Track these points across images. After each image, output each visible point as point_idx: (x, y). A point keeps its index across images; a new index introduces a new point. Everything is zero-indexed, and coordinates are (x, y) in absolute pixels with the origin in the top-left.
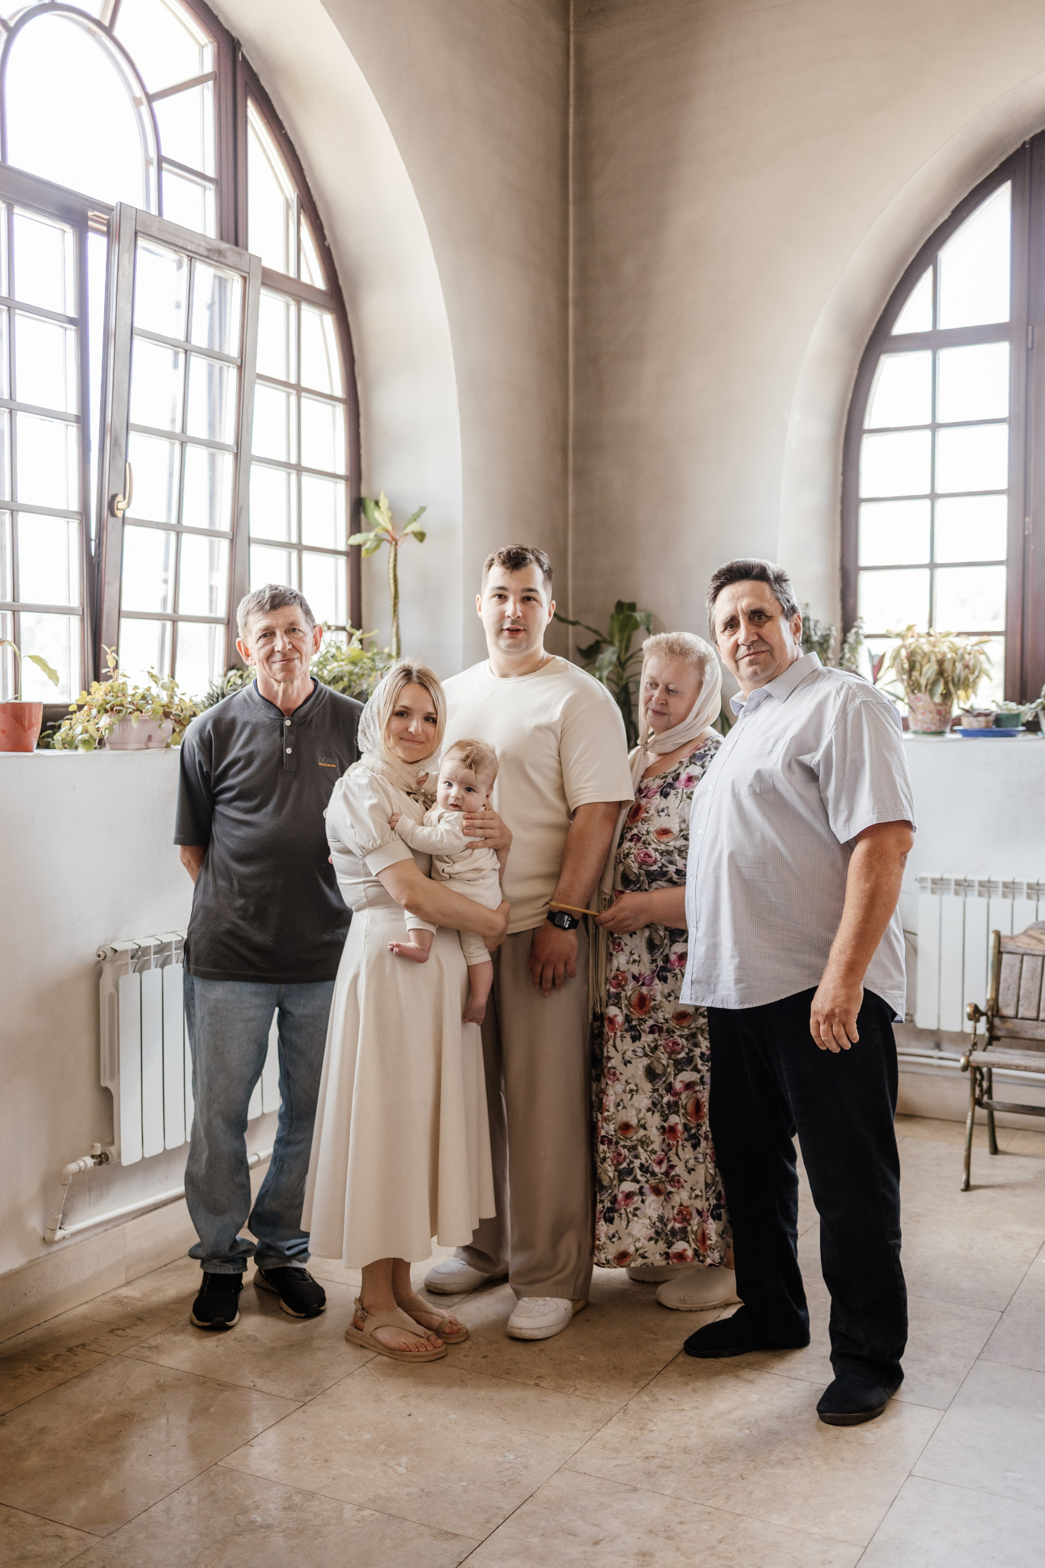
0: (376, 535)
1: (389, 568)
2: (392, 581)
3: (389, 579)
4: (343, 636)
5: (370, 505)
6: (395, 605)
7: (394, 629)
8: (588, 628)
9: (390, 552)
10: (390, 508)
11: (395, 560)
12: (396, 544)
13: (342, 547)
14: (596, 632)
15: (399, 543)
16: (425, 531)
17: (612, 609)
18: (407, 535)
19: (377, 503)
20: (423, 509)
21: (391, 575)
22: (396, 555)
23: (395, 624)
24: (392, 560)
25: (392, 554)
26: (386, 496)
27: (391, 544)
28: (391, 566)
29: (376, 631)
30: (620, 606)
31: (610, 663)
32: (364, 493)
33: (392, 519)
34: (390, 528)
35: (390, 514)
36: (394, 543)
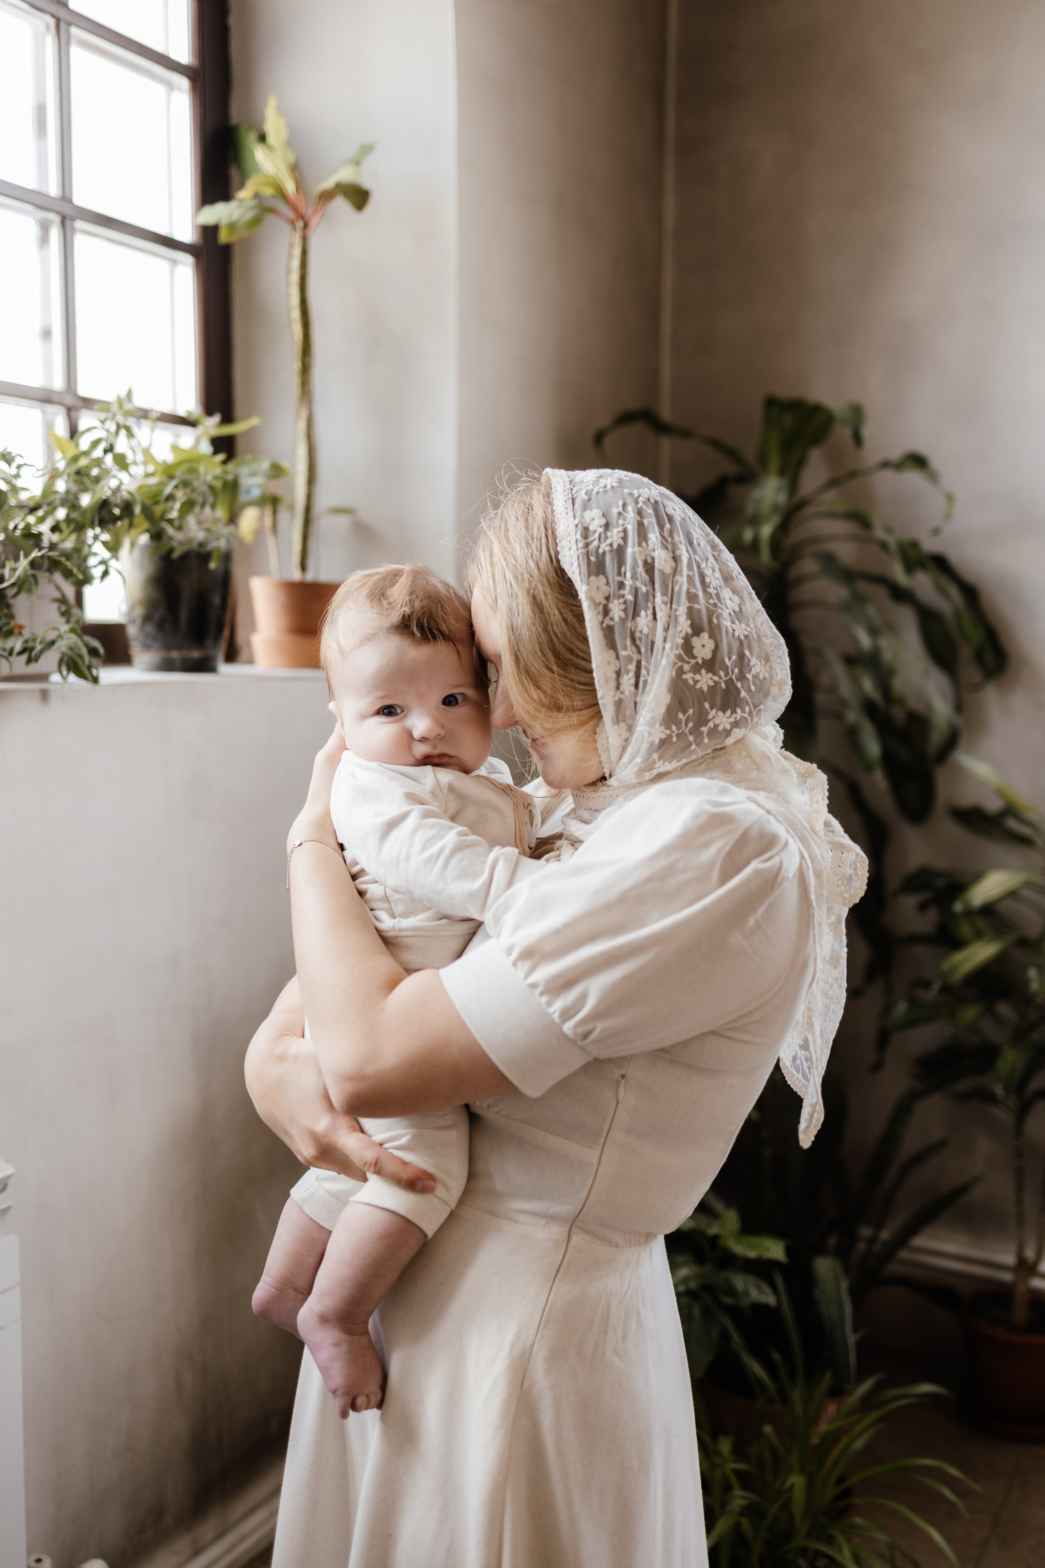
0: (257, 196)
1: (288, 283)
2: (296, 314)
3: (289, 309)
4: (187, 438)
5: (250, 139)
6: (305, 369)
7: (302, 426)
8: (715, 444)
9: (291, 246)
10: (291, 143)
11: (304, 265)
12: (306, 226)
13: (187, 235)
14: (731, 453)
15: (313, 223)
16: (366, 184)
17: (757, 411)
18: (327, 196)
19: (262, 138)
20: (366, 150)
21: (295, 300)
22: (304, 253)
23: (304, 414)
24: (296, 264)
25: (297, 252)
26: (281, 111)
27: (292, 223)
28: (295, 277)
29: (254, 421)
30: (773, 404)
31: (775, 508)
32: (235, 115)
33: (295, 169)
34: (290, 187)
35: (291, 158)
36: (300, 224)
